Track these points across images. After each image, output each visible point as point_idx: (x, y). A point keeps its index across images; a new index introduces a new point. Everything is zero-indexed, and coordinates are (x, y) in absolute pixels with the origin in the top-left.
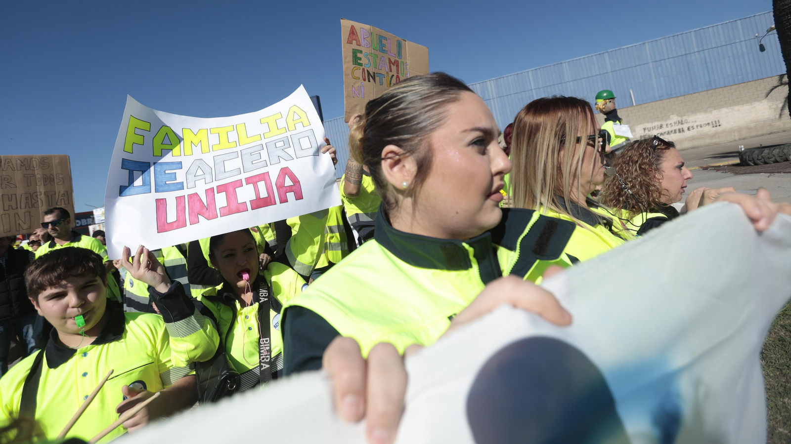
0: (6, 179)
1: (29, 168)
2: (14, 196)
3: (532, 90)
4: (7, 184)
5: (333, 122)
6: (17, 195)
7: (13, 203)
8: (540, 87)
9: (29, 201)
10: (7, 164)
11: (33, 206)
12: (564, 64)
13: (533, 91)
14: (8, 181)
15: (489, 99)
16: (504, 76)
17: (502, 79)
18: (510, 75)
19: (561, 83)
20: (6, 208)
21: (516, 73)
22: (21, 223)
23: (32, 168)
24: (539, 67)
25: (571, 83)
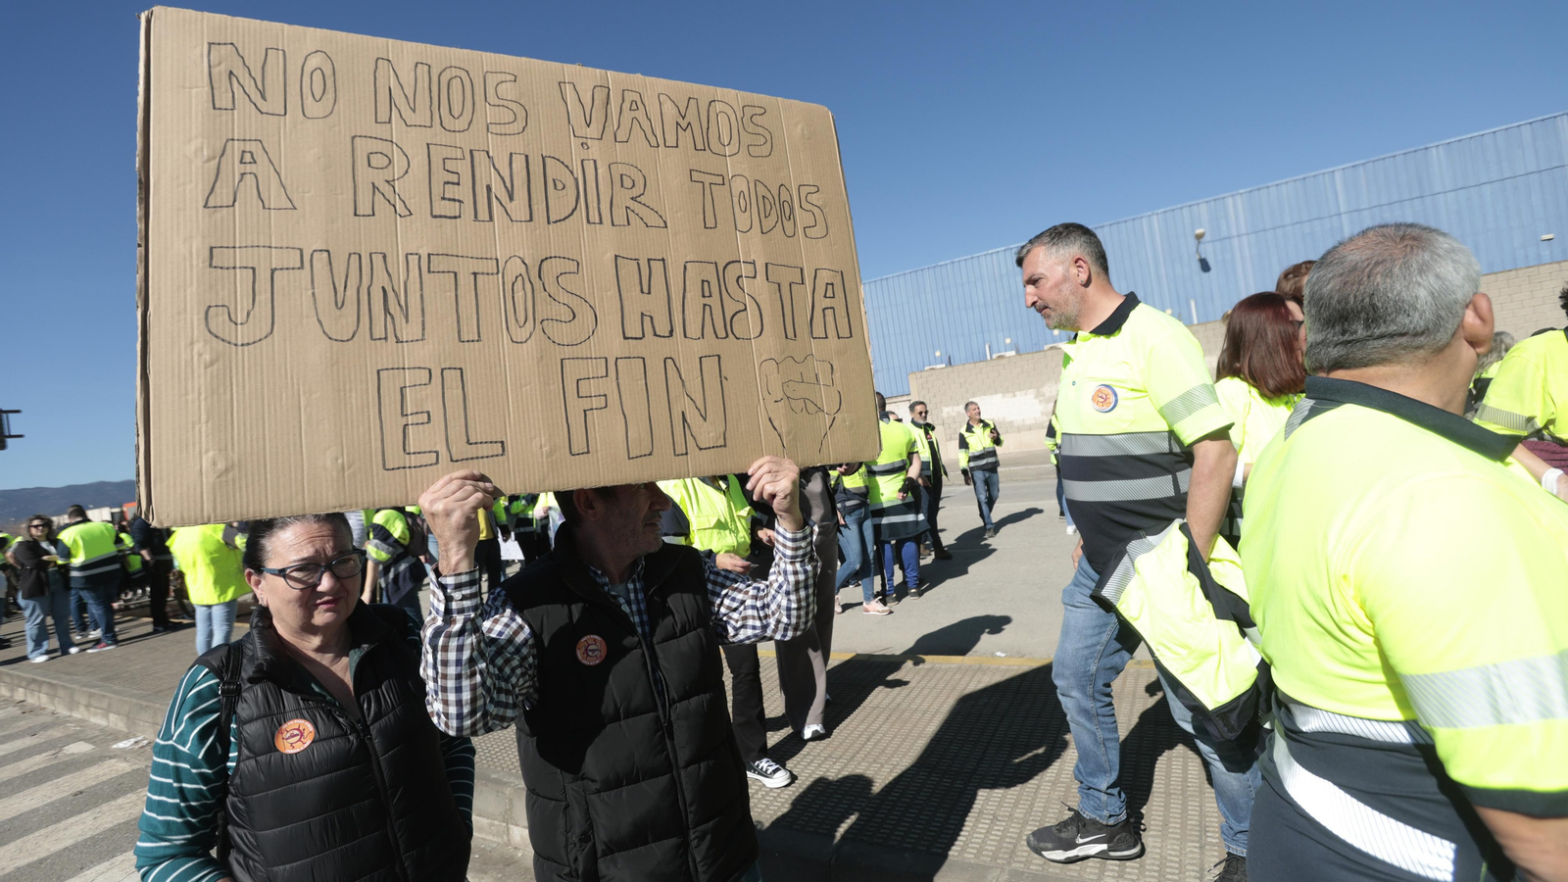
0: (628, 183)
1: (707, 147)
2: (657, 266)
3: (1340, 214)
4: (631, 204)
5: (878, 283)
6: (669, 262)
7: (656, 304)
8: (1363, 207)
9: (714, 302)
10: (627, 115)
11: (729, 330)
12: (1434, 150)
13: (1344, 217)
14: (635, 192)
15: (1230, 238)
16: (1270, 184)
17: (1264, 192)
18: (1285, 180)
19: (1422, 197)
20: (633, 330)
21: (1301, 177)
22: (693, 417)
23: (715, 145)
24: (1363, 161)
25: (1451, 196)
